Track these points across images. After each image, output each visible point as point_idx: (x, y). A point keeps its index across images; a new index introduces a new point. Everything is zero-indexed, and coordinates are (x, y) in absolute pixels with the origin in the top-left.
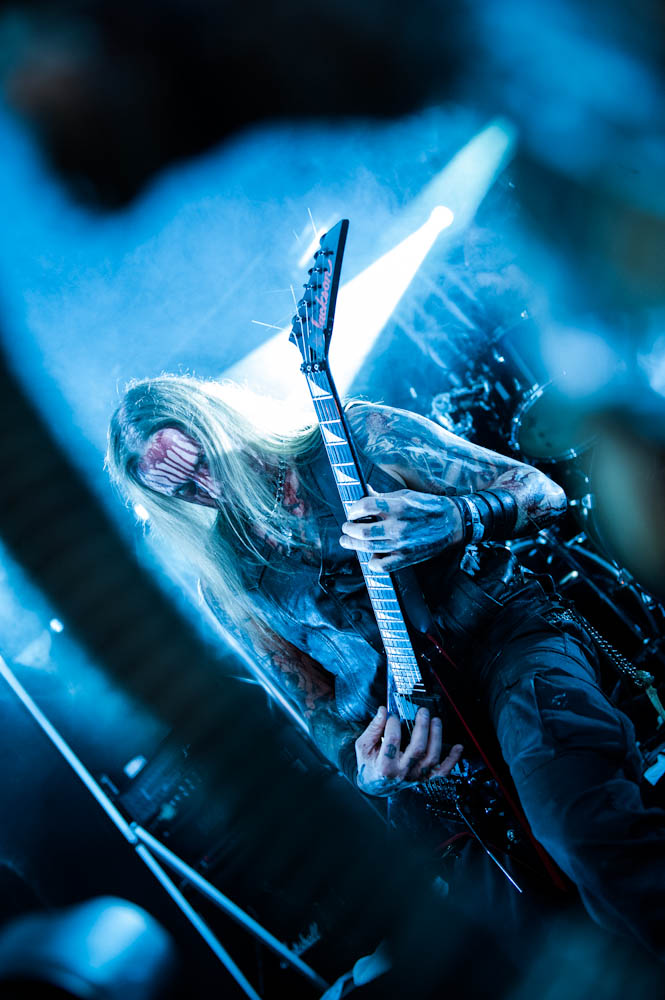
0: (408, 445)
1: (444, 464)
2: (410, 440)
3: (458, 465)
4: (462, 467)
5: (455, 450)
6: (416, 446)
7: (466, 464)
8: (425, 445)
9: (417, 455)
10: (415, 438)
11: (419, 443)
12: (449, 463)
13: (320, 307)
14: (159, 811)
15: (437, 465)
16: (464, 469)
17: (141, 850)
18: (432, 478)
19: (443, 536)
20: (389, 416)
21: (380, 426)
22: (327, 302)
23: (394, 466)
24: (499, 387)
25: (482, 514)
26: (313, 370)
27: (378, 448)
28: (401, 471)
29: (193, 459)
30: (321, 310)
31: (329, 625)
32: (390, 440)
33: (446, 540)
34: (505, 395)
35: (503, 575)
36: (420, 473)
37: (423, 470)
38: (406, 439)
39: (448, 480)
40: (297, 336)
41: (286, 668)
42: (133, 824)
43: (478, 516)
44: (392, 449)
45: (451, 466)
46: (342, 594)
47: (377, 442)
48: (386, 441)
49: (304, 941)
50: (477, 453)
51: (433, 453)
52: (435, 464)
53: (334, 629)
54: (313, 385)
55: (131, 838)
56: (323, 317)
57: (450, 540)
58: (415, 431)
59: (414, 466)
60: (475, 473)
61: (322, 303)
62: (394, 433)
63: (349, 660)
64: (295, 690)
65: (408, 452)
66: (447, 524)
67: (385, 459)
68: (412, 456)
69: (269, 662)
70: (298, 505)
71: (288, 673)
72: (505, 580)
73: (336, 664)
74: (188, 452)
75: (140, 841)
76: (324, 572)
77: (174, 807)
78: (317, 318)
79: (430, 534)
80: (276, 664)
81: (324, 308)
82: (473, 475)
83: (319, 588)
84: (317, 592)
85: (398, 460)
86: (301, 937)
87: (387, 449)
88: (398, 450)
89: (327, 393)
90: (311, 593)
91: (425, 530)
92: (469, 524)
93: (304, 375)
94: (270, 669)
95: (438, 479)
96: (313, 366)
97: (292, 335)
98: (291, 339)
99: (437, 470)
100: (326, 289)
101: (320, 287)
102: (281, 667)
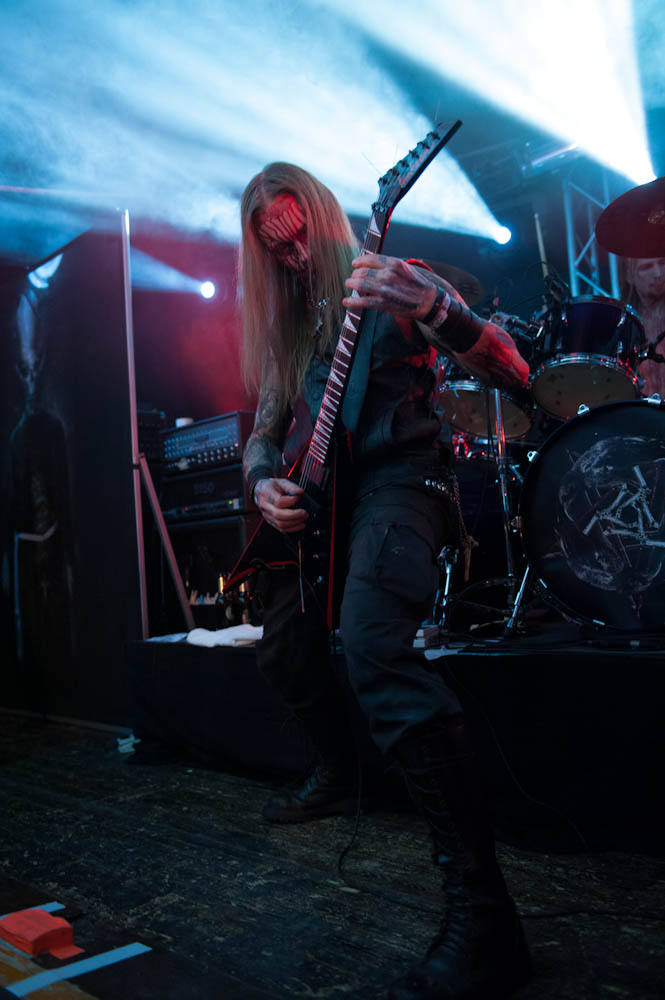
13: (409, 170)
14: (178, 460)
17: (136, 473)
22: (415, 170)
24: (548, 337)
26: (379, 210)
29: (299, 226)
30: (409, 173)
34: (547, 346)
41: (271, 403)
42: (143, 454)
49: (208, 598)
54: (374, 221)
55: (134, 461)
56: (407, 179)
61: (412, 168)
64: (263, 419)
69: (267, 393)
71: (270, 407)
74: (299, 219)
75: (138, 467)
77: (189, 464)
78: (403, 177)
80: (269, 397)
81: (411, 173)
86: (208, 595)
89: (378, 231)
92: (438, 305)
96: (380, 206)
100: (421, 161)
101: (417, 157)
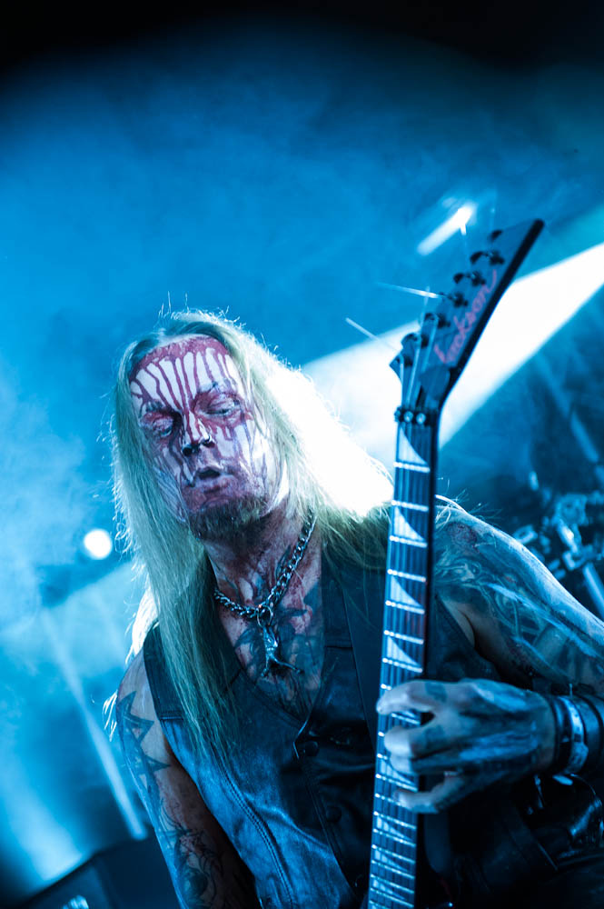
0: (495, 582)
1: (542, 626)
2: (501, 575)
3: (561, 633)
4: (568, 640)
5: (564, 612)
6: (508, 587)
7: (574, 637)
8: (521, 590)
9: (505, 600)
10: (509, 576)
11: (514, 585)
12: (550, 626)
13: (457, 331)
15: (532, 624)
16: (569, 644)
18: (518, 639)
19: (526, 751)
20: (482, 534)
21: (464, 543)
22: (470, 330)
23: (464, 607)
25: (588, 730)
26: (414, 421)
27: (450, 574)
28: (473, 617)
30: (457, 337)
31: (285, 816)
32: (471, 568)
33: (528, 758)
35: (573, 823)
36: (502, 627)
37: (508, 624)
38: (496, 572)
39: (540, 651)
40: (404, 362)
41: (194, 861)
43: (581, 731)
44: (471, 581)
45: (550, 632)
46: (324, 770)
47: (452, 565)
48: (466, 567)
50: (595, 627)
51: (529, 604)
52: (527, 621)
53: (291, 823)
54: (405, 443)
56: (457, 347)
57: (534, 759)
58: (511, 566)
59: (496, 614)
60: (585, 656)
61: (461, 327)
62: (482, 559)
63: (295, 881)
64: (193, 901)
65: (493, 593)
66: (535, 734)
67: (456, 591)
68: (497, 599)
69: (173, 843)
70: (302, 613)
71: (194, 870)
72: (574, 831)
73: (272, 882)
76: (307, 729)
78: (445, 349)
79: (507, 745)
80: (183, 849)
81: (463, 336)
82: (581, 657)
83: (290, 752)
84: (287, 756)
85: (475, 600)
87: (463, 579)
88: (480, 586)
89: (423, 462)
90: (277, 755)
91: (500, 737)
92: (566, 740)
93: (395, 425)
94: (172, 854)
95: (528, 644)
96: (416, 414)
97: (397, 359)
98: (394, 365)
99: (531, 631)
100: (476, 310)
101: (466, 304)
102: (188, 856)
